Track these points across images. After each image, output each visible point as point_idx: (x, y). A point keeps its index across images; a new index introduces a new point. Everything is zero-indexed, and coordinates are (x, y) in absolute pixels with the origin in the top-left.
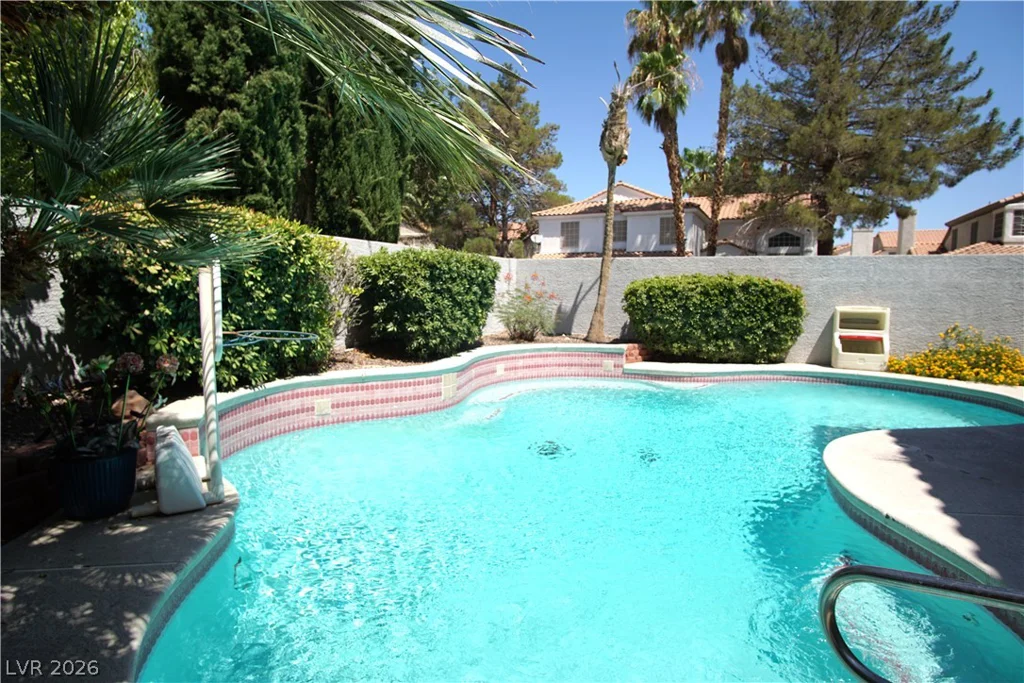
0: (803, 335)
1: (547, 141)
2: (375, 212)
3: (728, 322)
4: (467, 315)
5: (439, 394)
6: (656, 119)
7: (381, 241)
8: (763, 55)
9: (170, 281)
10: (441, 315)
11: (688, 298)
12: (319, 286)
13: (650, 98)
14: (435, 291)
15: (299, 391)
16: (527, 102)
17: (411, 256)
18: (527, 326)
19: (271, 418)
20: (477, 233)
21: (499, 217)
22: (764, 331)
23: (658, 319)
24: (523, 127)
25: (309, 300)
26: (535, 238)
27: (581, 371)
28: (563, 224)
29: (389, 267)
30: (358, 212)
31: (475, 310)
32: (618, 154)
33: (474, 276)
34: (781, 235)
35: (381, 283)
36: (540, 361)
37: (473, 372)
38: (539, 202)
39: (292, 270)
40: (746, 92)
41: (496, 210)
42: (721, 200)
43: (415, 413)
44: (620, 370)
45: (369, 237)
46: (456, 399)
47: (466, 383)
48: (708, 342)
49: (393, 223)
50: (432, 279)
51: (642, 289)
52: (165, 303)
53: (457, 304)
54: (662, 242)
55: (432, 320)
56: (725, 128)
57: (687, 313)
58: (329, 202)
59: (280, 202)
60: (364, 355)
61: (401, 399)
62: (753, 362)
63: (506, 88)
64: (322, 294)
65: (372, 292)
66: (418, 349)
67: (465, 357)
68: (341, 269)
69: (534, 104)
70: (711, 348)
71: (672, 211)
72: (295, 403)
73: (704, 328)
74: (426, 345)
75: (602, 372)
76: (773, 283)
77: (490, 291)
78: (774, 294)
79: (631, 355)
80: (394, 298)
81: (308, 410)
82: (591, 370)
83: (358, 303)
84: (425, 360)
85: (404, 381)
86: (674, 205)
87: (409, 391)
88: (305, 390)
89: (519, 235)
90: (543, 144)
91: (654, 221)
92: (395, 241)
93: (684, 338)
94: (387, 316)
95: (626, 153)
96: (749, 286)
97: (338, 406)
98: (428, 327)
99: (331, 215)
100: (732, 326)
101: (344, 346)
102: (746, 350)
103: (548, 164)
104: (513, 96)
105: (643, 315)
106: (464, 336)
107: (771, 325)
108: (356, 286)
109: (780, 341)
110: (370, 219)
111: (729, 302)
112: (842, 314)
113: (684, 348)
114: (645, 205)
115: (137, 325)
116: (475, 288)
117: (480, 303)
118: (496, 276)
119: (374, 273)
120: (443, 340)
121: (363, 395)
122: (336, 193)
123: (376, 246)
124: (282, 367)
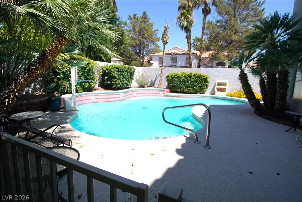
0: (209, 87)
1: (156, 34)
2: (105, 55)
3: (190, 84)
4: (127, 80)
5: (119, 97)
6: (184, 29)
7: (107, 62)
8: (215, 12)
9: (63, 70)
10: (120, 80)
11: (181, 78)
12: (93, 72)
13: (183, 23)
14: (119, 74)
15: (88, 95)
16: (150, 22)
17: (113, 66)
18: (143, 84)
19: (82, 100)
20: (135, 60)
21: (142, 55)
22: (199, 86)
23: (174, 83)
24: (149, 30)
25: (91, 75)
26: (151, 62)
27: (155, 95)
28: (159, 58)
29: (108, 68)
30: (101, 55)
31: (129, 79)
32: (166, 42)
33: (128, 71)
34: (220, 62)
35: (106, 72)
36: (145, 92)
37: (128, 94)
38: (153, 51)
39: (87, 69)
40: (209, 23)
41: (141, 53)
42: (202, 52)
43: (114, 101)
44: (164, 95)
45: (104, 61)
46: (123, 99)
47: (126, 96)
48: (186, 88)
49: (109, 58)
50: (118, 71)
51: (170, 75)
52: (62, 75)
53: (125, 78)
54: (186, 64)
55: (118, 81)
56: (204, 32)
57: (181, 81)
58: (94, 53)
59: (83, 53)
60: (102, 89)
61: (111, 98)
62: (196, 94)
63: (144, 18)
64: (93, 74)
65: (104, 74)
66: (115, 87)
67: (126, 90)
68: (97, 69)
69: (152, 23)
70: (186, 90)
71: (188, 55)
72: (87, 98)
73: (184, 85)
74: (117, 87)
75: (160, 95)
76: (201, 75)
77: (133, 75)
78: (201, 77)
79: (167, 91)
80: (109, 76)
81: (90, 99)
82: (157, 95)
83: (101, 76)
84: (116, 90)
85: (111, 94)
86: (189, 53)
87: (113, 96)
88: (89, 95)
89: (148, 61)
90: (154, 35)
91: (184, 57)
92: (110, 62)
93: (180, 88)
94: (108, 80)
95: (168, 42)
96: (195, 75)
97: (97, 99)
98: (117, 82)
99: (95, 56)
100: (191, 85)
101: (98, 86)
102: (195, 91)
103: (156, 40)
104: (146, 20)
105: (170, 82)
106: (126, 85)
107: (200, 85)
108: (101, 73)
109: (203, 89)
110: (104, 57)
111: (190, 79)
112: (217, 82)
113: (180, 90)
114: (182, 53)
115: (57, 79)
116: (129, 74)
117: (130, 78)
118: (134, 71)
119: (105, 70)
120: (121, 86)
121: (102, 97)
122: (96, 50)
123: (106, 63)
124: (85, 90)
